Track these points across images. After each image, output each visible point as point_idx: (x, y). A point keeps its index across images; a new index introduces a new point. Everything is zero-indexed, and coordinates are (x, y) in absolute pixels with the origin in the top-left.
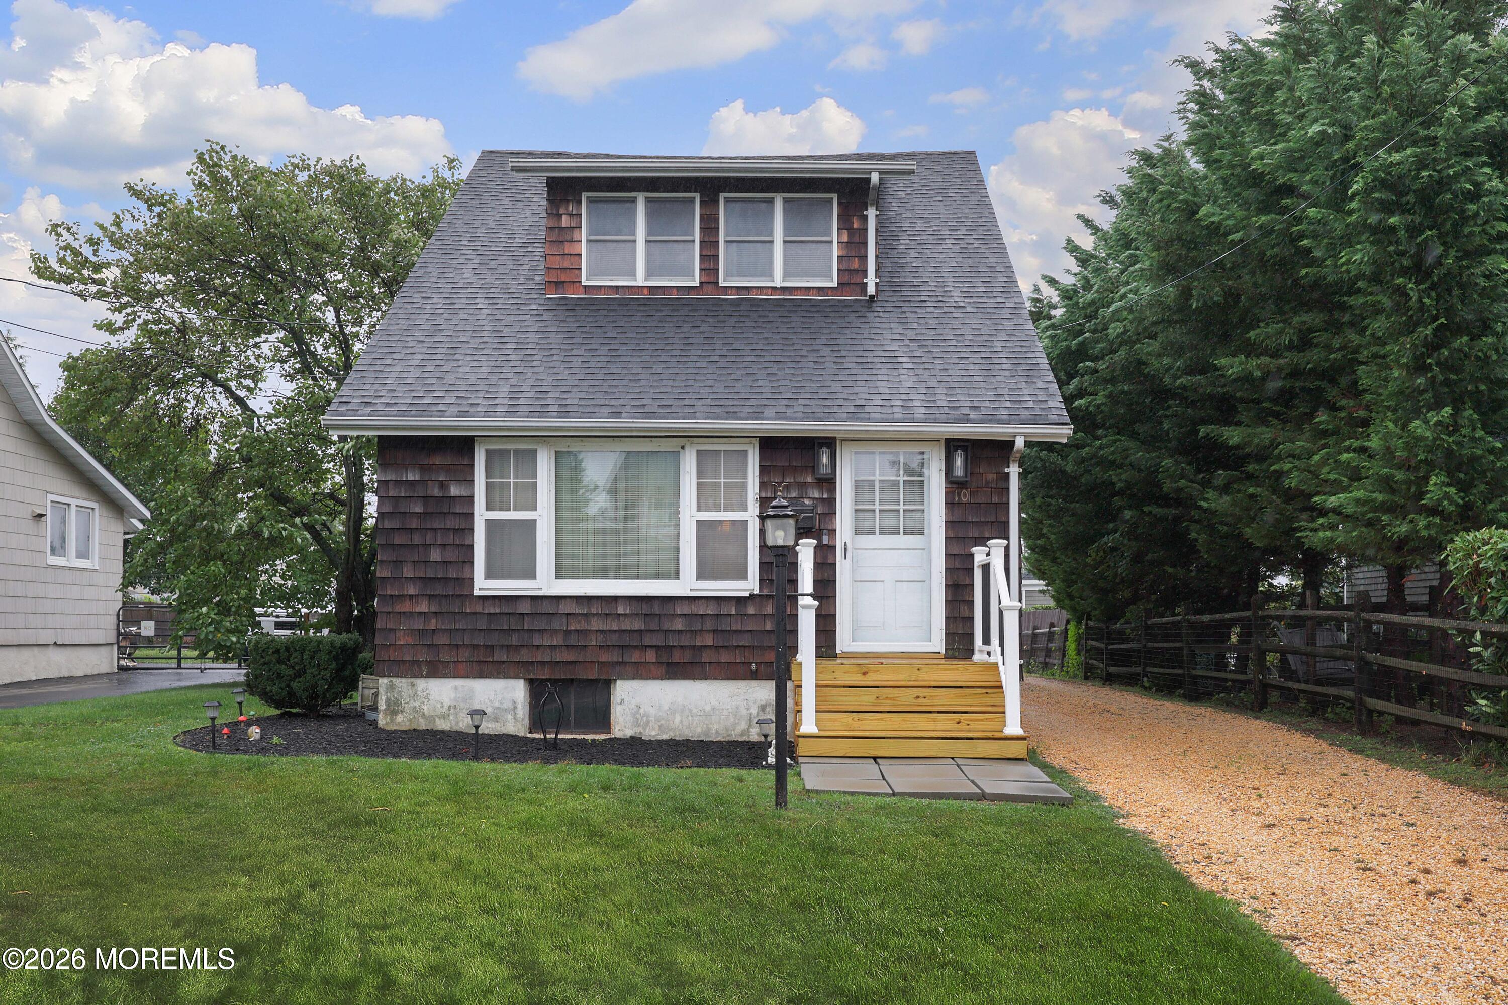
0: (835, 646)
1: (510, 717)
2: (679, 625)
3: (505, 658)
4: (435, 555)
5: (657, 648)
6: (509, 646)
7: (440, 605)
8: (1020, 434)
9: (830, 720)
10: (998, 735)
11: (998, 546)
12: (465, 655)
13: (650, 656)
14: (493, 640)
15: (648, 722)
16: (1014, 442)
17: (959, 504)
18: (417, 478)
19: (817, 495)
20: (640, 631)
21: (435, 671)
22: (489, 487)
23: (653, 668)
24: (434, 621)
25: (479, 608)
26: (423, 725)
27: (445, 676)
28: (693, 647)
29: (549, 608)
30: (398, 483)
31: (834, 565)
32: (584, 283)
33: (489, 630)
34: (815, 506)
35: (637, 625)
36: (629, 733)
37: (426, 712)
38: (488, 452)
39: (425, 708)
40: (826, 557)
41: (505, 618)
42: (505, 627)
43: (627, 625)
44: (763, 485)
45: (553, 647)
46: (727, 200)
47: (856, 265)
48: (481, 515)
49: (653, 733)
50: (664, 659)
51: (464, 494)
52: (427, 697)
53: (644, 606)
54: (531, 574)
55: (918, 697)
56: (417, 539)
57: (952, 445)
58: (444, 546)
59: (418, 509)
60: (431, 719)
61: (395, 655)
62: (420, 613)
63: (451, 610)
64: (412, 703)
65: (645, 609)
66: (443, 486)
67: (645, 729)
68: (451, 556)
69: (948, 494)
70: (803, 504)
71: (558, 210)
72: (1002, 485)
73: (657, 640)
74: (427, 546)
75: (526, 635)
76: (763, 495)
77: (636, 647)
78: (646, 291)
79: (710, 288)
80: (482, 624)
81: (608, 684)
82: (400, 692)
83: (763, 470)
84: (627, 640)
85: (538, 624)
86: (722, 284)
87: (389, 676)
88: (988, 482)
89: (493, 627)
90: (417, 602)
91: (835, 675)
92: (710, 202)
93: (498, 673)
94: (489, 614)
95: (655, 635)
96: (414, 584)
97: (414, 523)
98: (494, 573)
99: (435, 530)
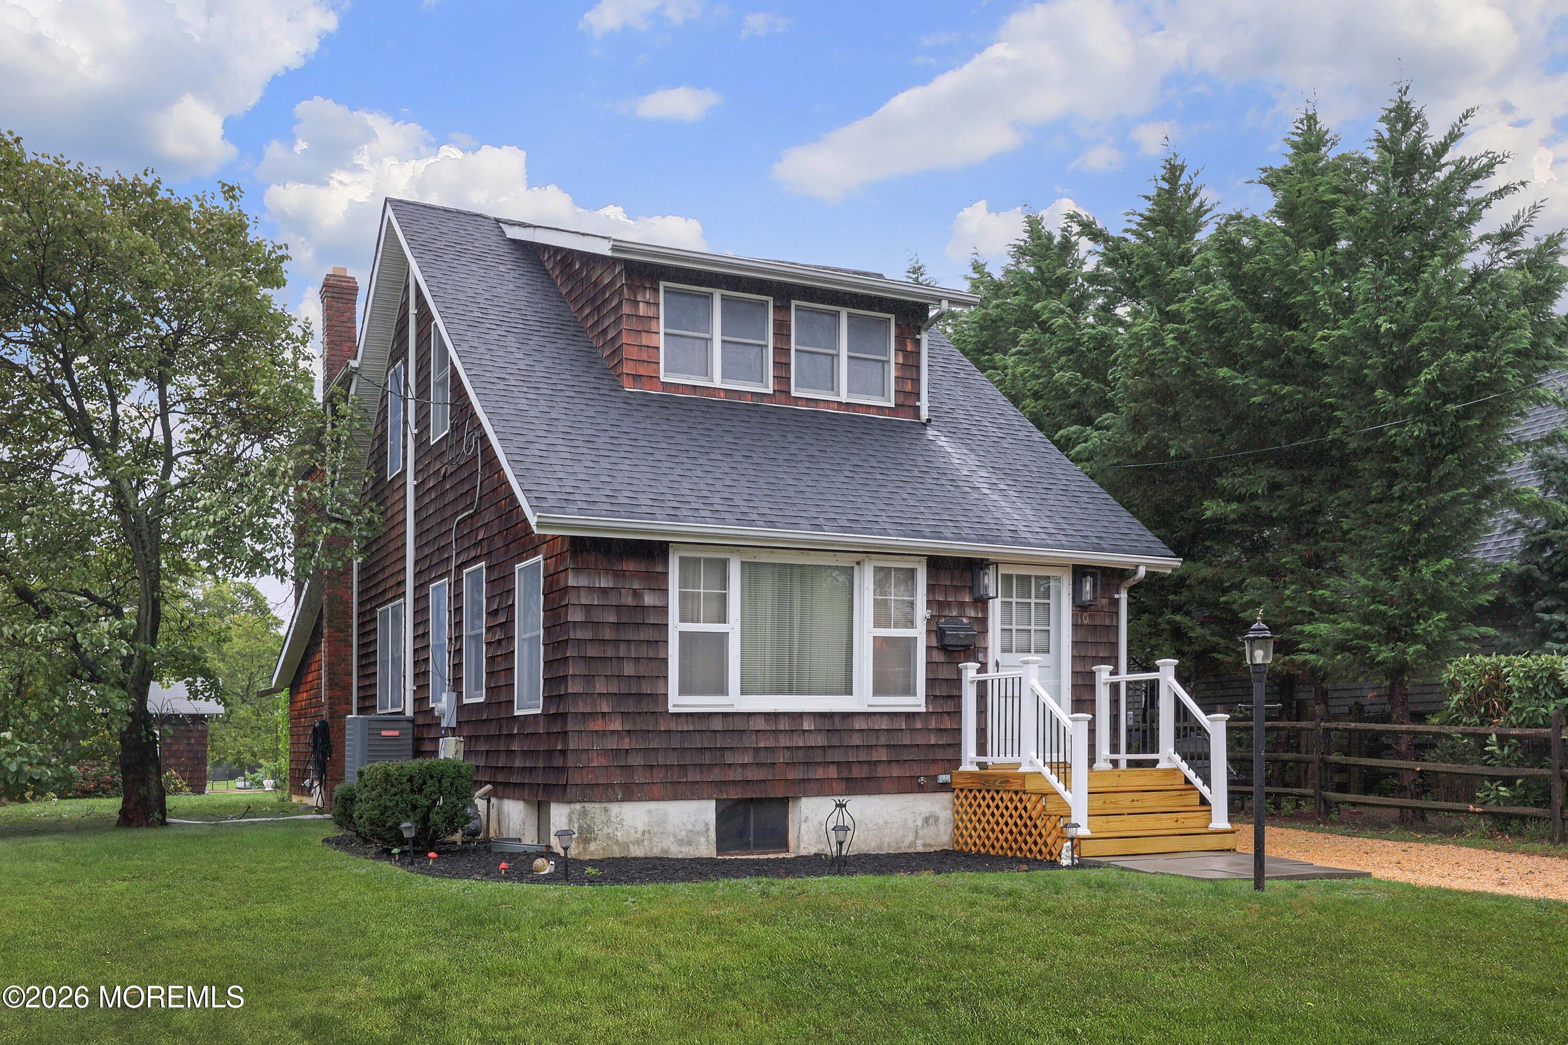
1: (703, 840)
2: (856, 740)
3: (698, 779)
4: (629, 669)
5: (839, 763)
6: (702, 766)
7: (634, 723)
8: (1143, 564)
10: (1204, 831)
11: (1170, 664)
12: (659, 776)
13: (832, 772)
14: (688, 759)
16: (1137, 571)
17: (1082, 625)
18: (610, 585)
19: (973, 614)
20: (824, 747)
21: (630, 793)
22: (683, 597)
23: (834, 784)
24: (627, 740)
25: (673, 726)
26: (617, 853)
27: (640, 800)
28: (869, 762)
29: (740, 725)
30: (591, 589)
32: (666, 379)
33: (684, 749)
34: (971, 625)
35: (820, 741)
36: (813, 850)
37: (620, 839)
38: (681, 559)
39: (619, 834)
41: (698, 736)
42: (699, 746)
43: (813, 741)
44: (930, 603)
45: (744, 765)
46: (798, 308)
47: (909, 388)
48: (676, 626)
50: (845, 775)
51: (659, 604)
52: (621, 823)
53: (827, 721)
54: (721, 689)
55: (1133, 801)
56: (610, 653)
57: (1080, 572)
58: (637, 660)
59: (612, 619)
60: (625, 846)
61: (589, 778)
62: (613, 732)
63: (644, 728)
64: (606, 830)
66: (636, 594)
68: (643, 670)
69: (1074, 616)
70: (962, 623)
71: (635, 297)
72: (1114, 609)
73: (837, 756)
74: (620, 659)
75: (718, 754)
76: (931, 613)
77: (818, 763)
78: (722, 394)
79: (783, 397)
80: (675, 743)
81: (784, 802)
82: (593, 818)
83: (931, 588)
84: (811, 757)
85: (729, 743)
86: (794, 393)
88: (1103, 606)
89: (687, 745)
90: (610, 720)
92: (782, 308)
93: (693, 794)
94: (682, 732)
95: (837, 751)
96: (607, 700)
97: (608, 634)
98: (685, 690)
99: (629, 641)
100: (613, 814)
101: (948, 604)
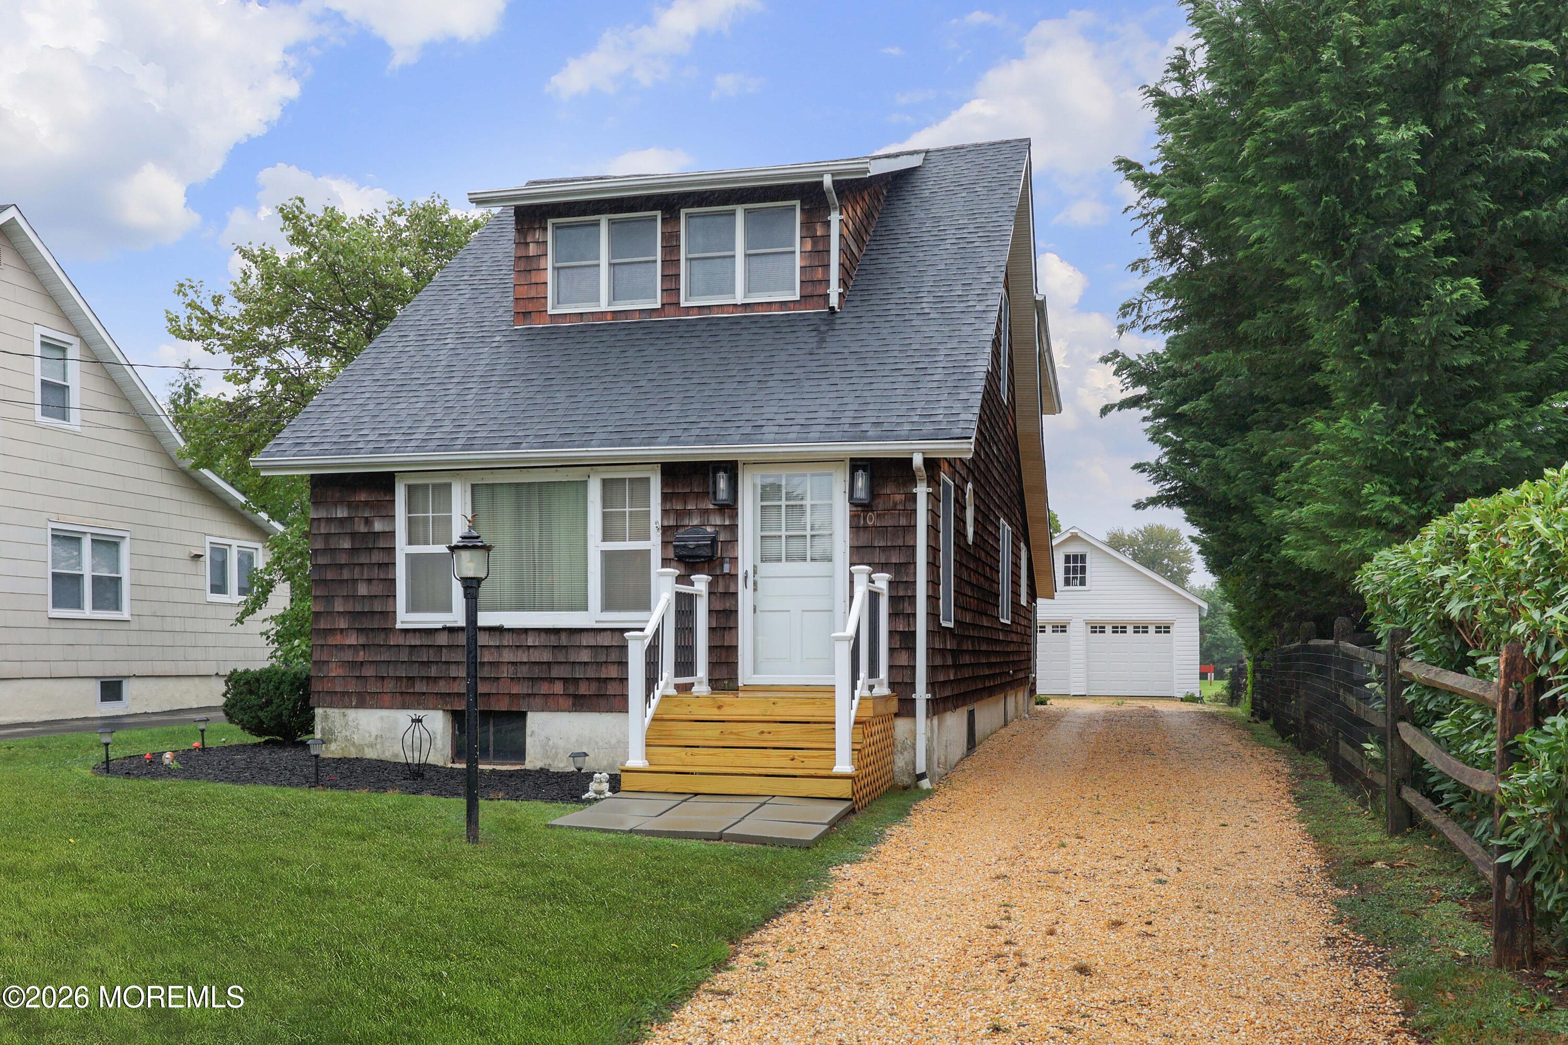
0: (737, 679)
2: (585, 656)
3: (425, 690)
4: (362, 590)
5: (565, 680)
6: (428, 678)
7: (367, 638)
8: (917, 451)
9: (663, 754)
10: (827, 773)
11: (861, 572)
12: (389, 686)
13: (558, 688)
14: (414, 672)
15: (557, 754)
16: (911, 459)
17: (866, 527)
18: (345, 515)
19: (718, 522)
20: (549, 663)
21: (363, 701)
22: (411, 522)
23: (561, 701)
24: (362, 653)
25: (401, 641)
26: (353, 754)
27: (371, 707)
28: (599, 680)
30: (329, 520)
31: (735, 594)
32: (550, 311)
33: (410, 663)
34: (717, 533)
35: (546, 657)
36: (538, 765)
37: (356, 741)
38: (408, 487)
39: (355, 737)
40: (728, 586)
41: (425, 650)
42: (425, 659)
43: (536, 656)
44: (665, 512)
46: (688, 216)
47: (819, 274)
48: (402, 549)
49: (562, 765)
50: (571, 691)
51: (387, 530)
52: (357, 727)
53: (552, 637)
54: (445, 608)
55: (762, 732)
56: (346, 575)
57: (857, 464)
58: (370, 581)
59: (347, 545)
60: (360, 748)
61: (328, 686)
62: (350, 646)
63: (376, 642)
64: (344, 733)
65: (553, 640)
66: (368, 521)
67: (553, 761)
68: (377, 589)
69: (854, 517)
70: (706, 532)
71: (525, 238)
72: (909, 505)
73: (563, 672)
74: (355, 581)
75: (444, 667)
76: (666, 524)
77: (544, 679)
78: (609, 316)
79: (672, 308)
80: (404, 657)
81: (522, 716)
82: (333, 721)
83: (665, 497)
84: (536, 672)
85: (453, 657)
86: (684, 303)
87: (323, 707)
88: (895, 504)
89: (414, 659)
90: (347, 635)
91: (690, 709)
92: (671, 219)
93: (419, 704)
94: (410, 646)
95: (562, 667)
96: (344, 618)
97: (343, 559)
98: (413, 607)
99: (362, 565)
100: (350, 719)
101: (689, 513)
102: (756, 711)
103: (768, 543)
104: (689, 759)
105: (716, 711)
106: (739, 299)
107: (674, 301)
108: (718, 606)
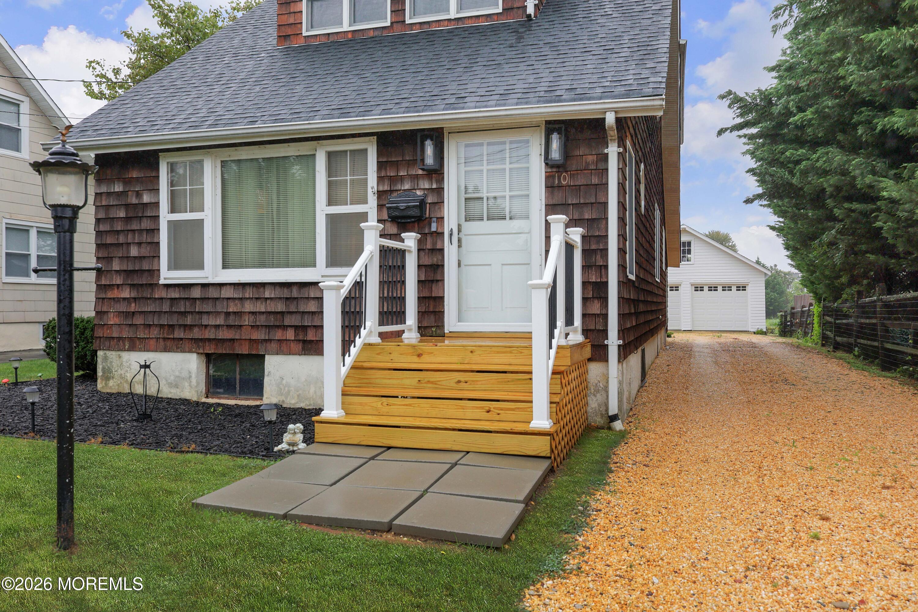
0: (443, 326)
1: (187, 384)
2: (312, 307)
3: (182, 336)
4: (134, 251)
5: (296, 327)
6: (185, 326)
7: (138, 293)
8: (610, 109)
9: (361, 404)
10: (523, 428)
12: (155, 332)
13: (290, 334)
14: (174, 320)
15: (289, 391)
16: (604, 119)
17: (560, 187)
18: (121, 189)
19: (427, 186)
20: (282, 312)
21: (135, 345)
22: (170, 194)
23: (292, 345)
24: (133, 305)
25: (163, 294)
27: (140, 350)
29: (213, 293)
30: (109, 194)
31: (442, 250)
32: (305, 34)
33: (171, 313)
34: (426, 196)
35: (280, 307)
36: (274, 401)
37: (127, 379)
38: (170, 164)
39: (128, 375)
40: (435, 243)
41: (182, 302)
42: (183, 310)
43: (272, 307)
44: (380, 179)
45: (217, 327)
48: (165, 217)
49: (293, 402)
50: (301, 337)
51: (153, 201)
52: (130, 367)
53: (286, 290)
54: (201, 266)
55: (459, 382)
56: (122, 239)
57: (549, 127)
58: (140, 244)
59: (122, 214)
60: (132, 384)
61: (107, 333)
62: (124, 299)
63: (145, 295)
64: (120, 372)
65: (286, 293)
66: (138, 195)
67: (286, 398)
68: (145, 251)
69: (549, 177)
70: (415, 195)
72: (601, 166)
73: (294, 320)
74: (128, 244)
75: (197, 317)
76: (381, 189)
77: (278, 327)
78: (350, 35)
79: (399, 26)
80: (166, 307)
81: (262, 358)
82: (111, 362)
83: (381, 166)
84: (272, 321)
85: (207, 307)
86: (408, 21)
87: (104, 350)
88: (587, 164)
89: (174, 309)
90: (122, 290)
91: (392, 356)
93: (177, 348)
94: (171, 299)
95: (294, 316)
96: (120, 275)
97: (119, 226)
98: (174, 265)
99: (133, 231)
100: (124, 360)
101: (401, 179)
102: (455, 359)
103: (472, 204)
104: (385, 409)
105: (416, 359)
106: (453, 14)
107: (401, 19)
108: (427, 261)
